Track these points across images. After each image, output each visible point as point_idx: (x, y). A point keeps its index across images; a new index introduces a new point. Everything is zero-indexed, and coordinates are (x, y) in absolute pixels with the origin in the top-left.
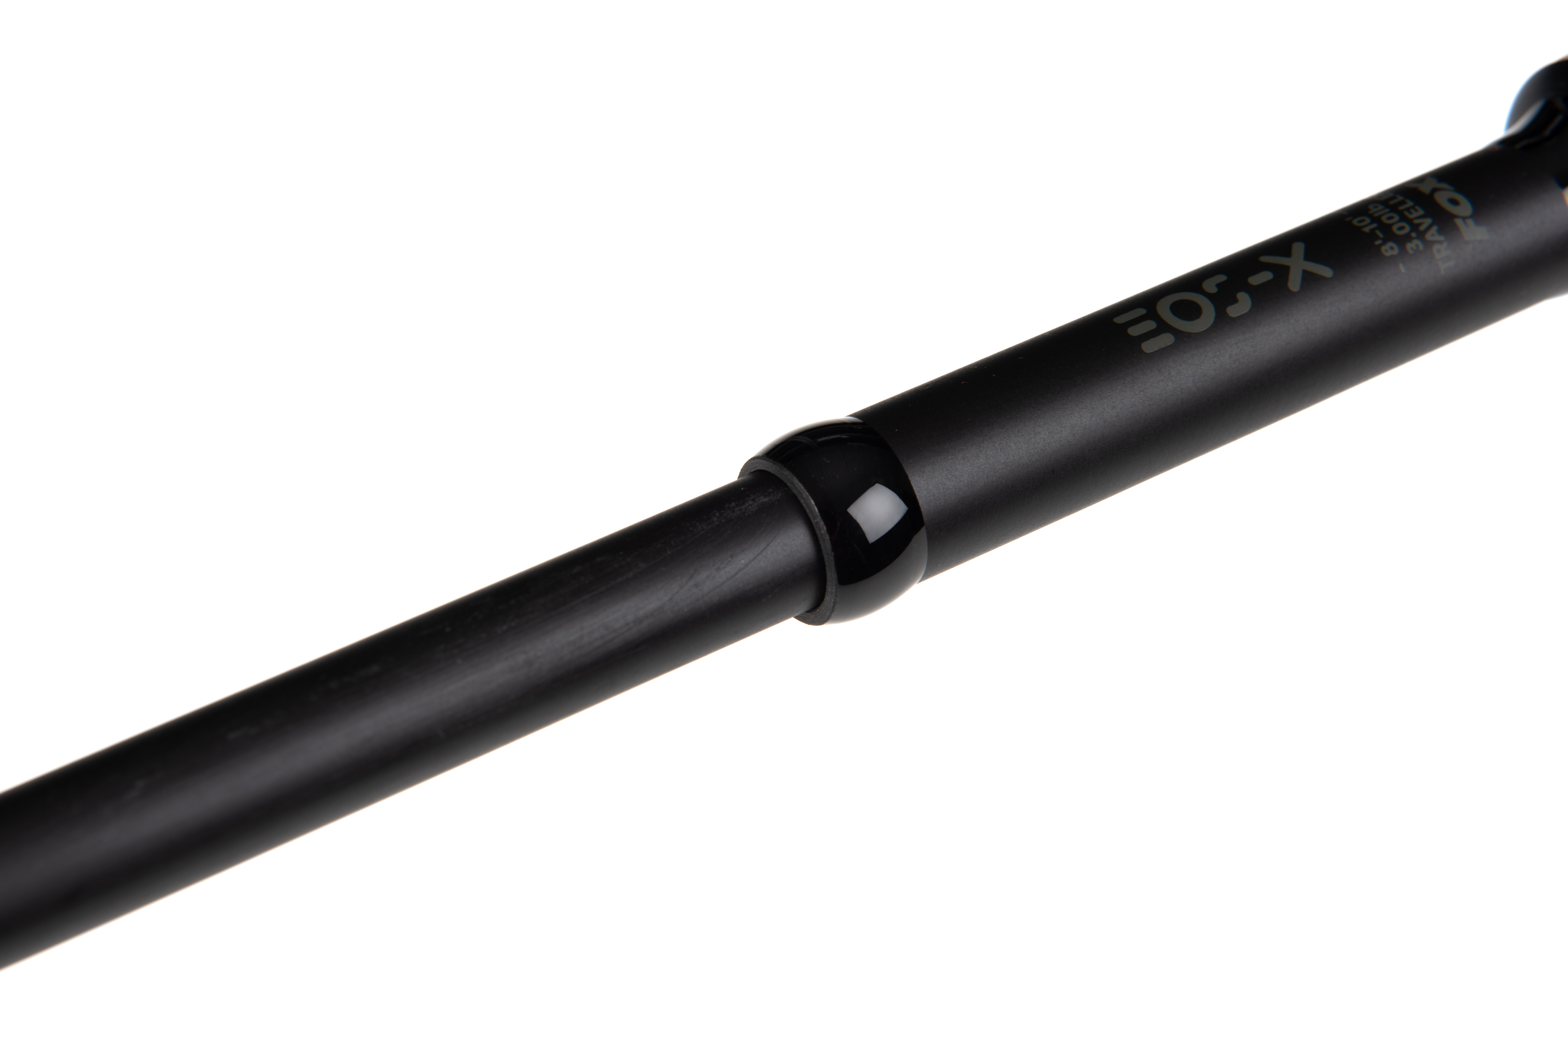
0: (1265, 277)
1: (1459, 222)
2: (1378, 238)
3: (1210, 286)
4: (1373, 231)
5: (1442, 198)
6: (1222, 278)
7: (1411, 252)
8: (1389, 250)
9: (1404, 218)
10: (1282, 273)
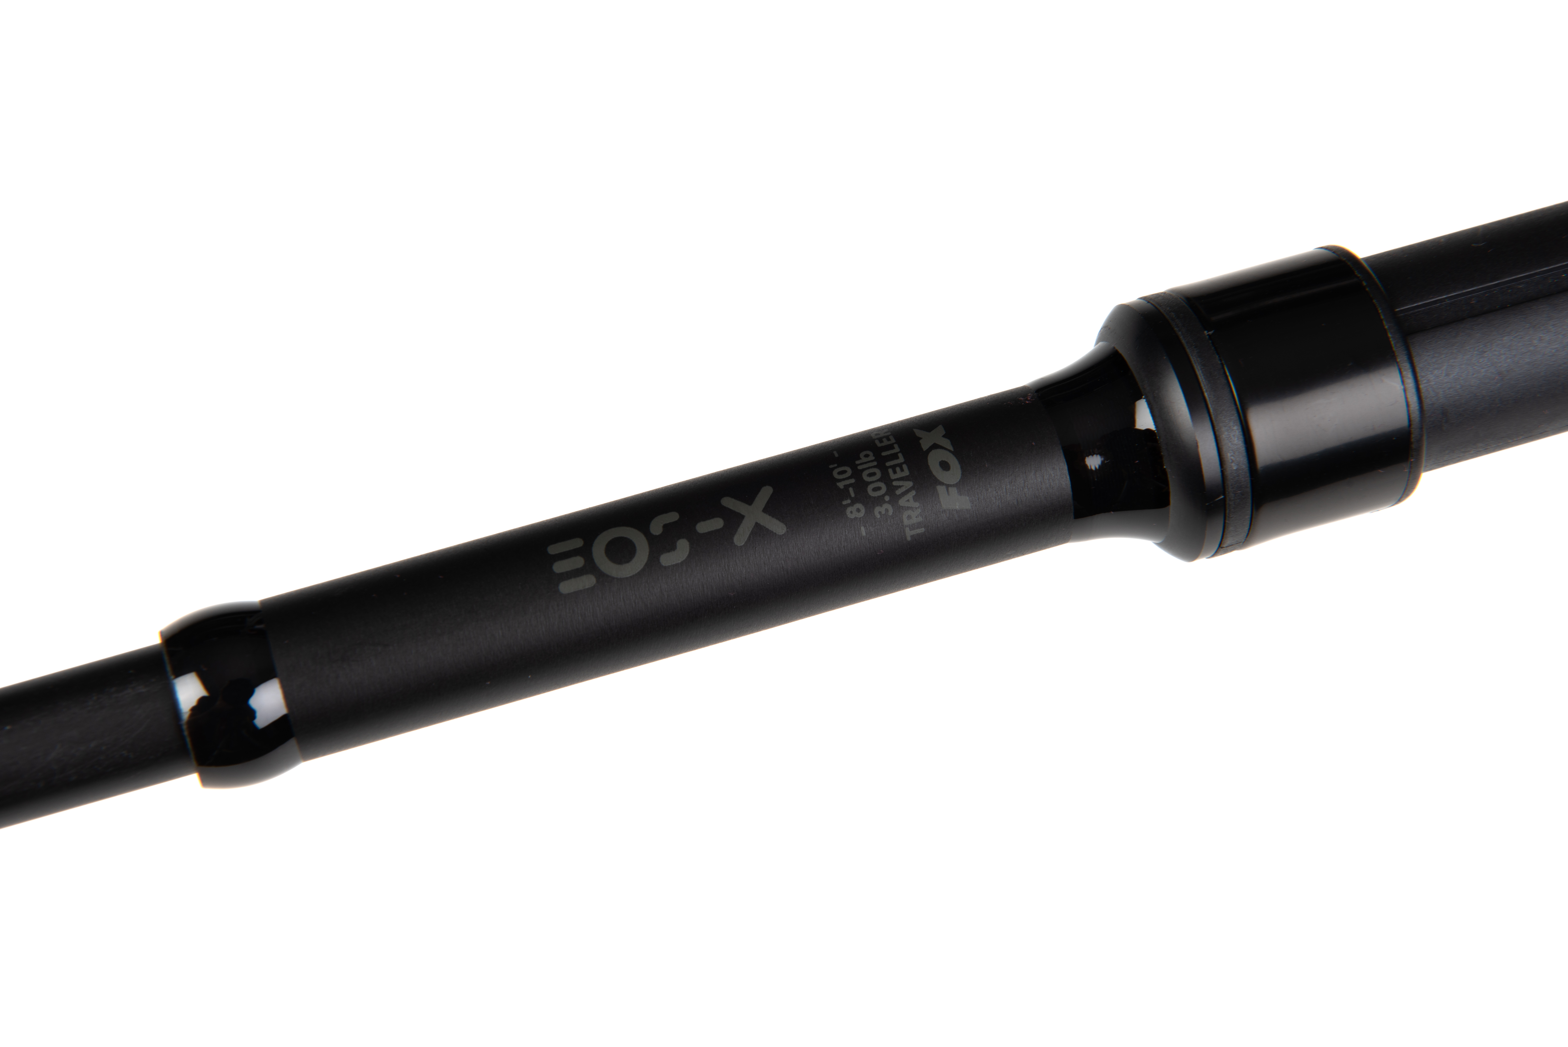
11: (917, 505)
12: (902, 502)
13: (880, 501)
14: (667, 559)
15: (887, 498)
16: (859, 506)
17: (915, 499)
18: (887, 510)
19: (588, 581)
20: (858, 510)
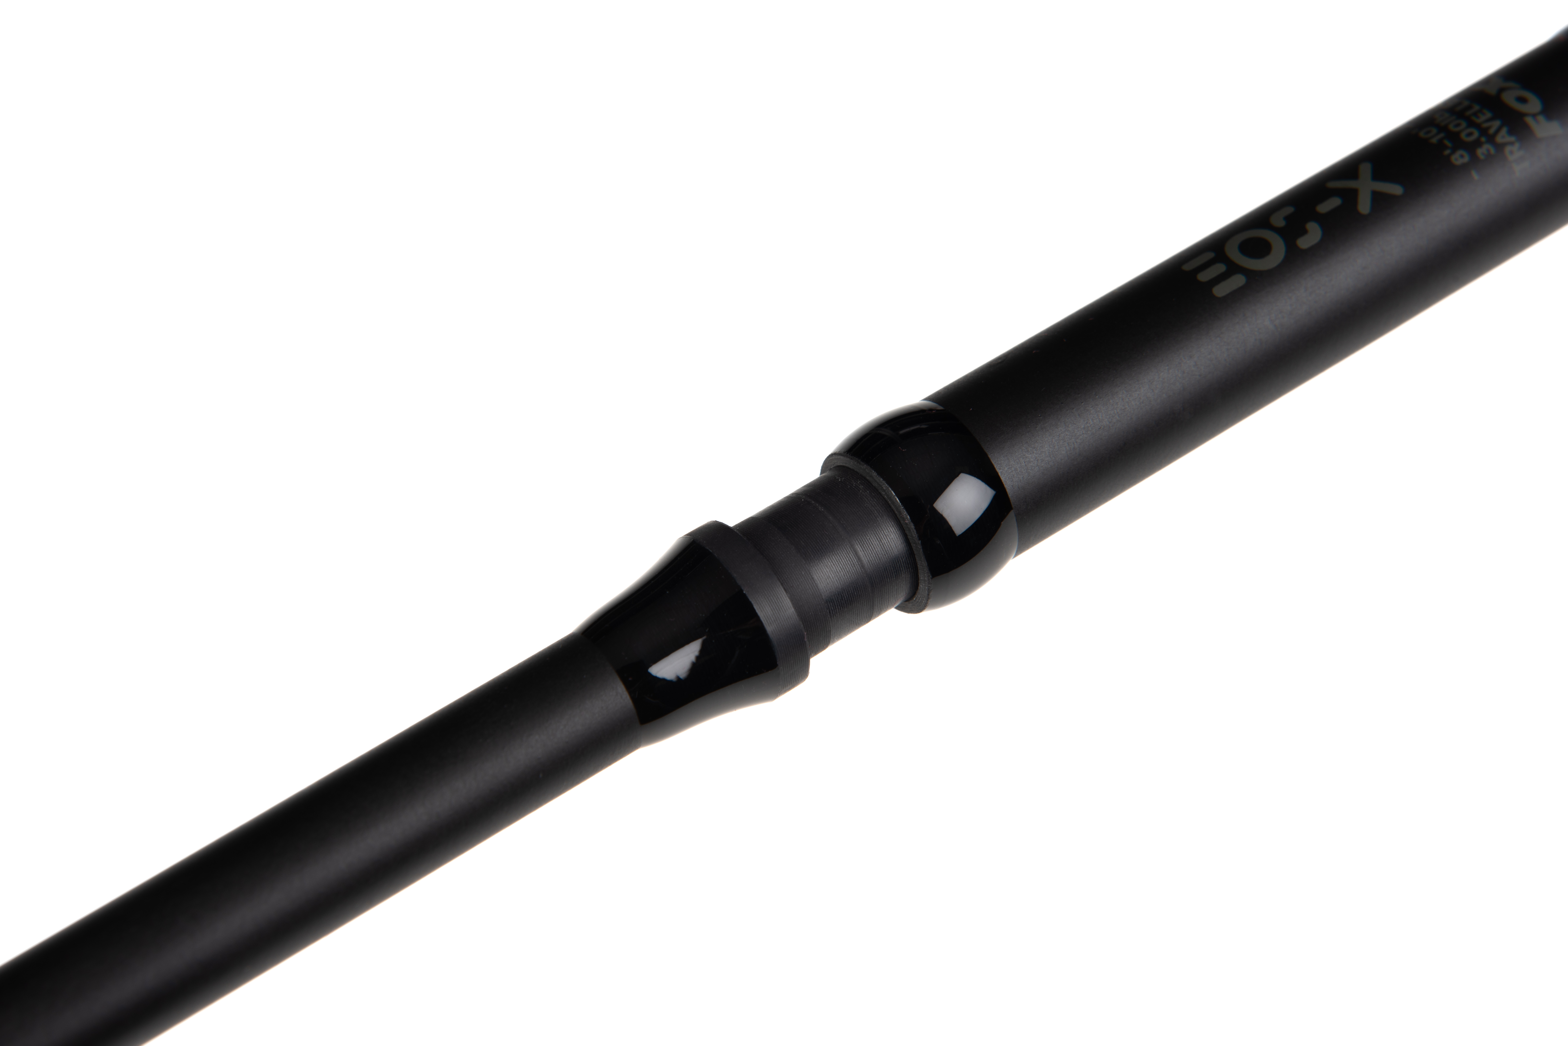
0: (1334, 202)
1: (1529, 120)
2: (1446, 147)
3: (1278, 221)
4: (1441, 141)
5: (1509, 98)
6: (1289, 210)
7: (1482, 157)
8: (1460, 158)
9: (1471, 124)
10: (1350, 196)
11: (1513, 139)
12: (1499, 139)
13: (1477, 144)
14: (1304, 243)
15: (1483, 139)
16: (1460, 152)
17: (1511, 132)
18: (1488, 150)
19: (1238, 281)
20: (1462, 156)
